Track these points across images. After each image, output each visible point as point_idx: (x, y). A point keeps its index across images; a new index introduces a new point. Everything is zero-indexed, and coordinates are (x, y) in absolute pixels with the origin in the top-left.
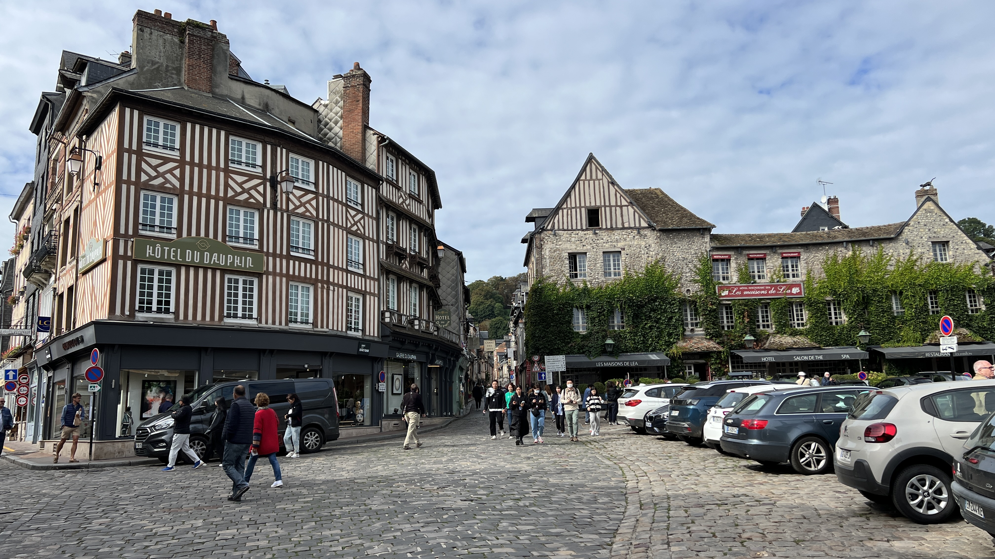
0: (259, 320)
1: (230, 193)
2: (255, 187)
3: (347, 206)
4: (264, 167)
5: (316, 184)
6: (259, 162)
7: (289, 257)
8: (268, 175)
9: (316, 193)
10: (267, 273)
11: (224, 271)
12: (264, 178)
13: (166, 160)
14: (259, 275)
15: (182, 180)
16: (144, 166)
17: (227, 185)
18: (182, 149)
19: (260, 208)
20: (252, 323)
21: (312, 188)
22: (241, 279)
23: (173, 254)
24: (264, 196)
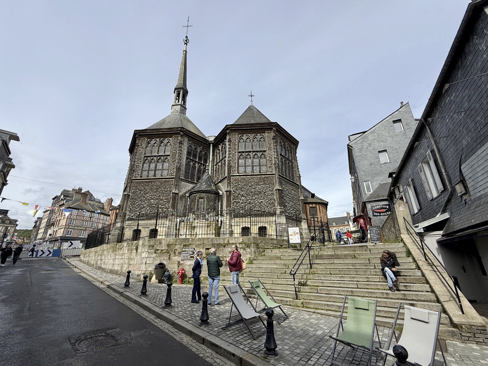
0: (84, 236)
1: (84, 219)
2: (87, 218)
3: (103, 220)
4: (90, 216)
5: (98, 217)
6: (89, 215)
7: (91, 228)
8: (90, 217)
9: (98, 219)
10: (87, 230)
11: (80, 230)
12: (89, 217)
13: (75, 215)
14: (86, 230)
15: (76, 218)
16: (71, 216)
17: (83, 218)
18: (77, 214)
19: (88, 221)
20: (83, 237)
21: (97, 218)
22: (83, 231)
23: (73, 227)
24: (89, 220)
